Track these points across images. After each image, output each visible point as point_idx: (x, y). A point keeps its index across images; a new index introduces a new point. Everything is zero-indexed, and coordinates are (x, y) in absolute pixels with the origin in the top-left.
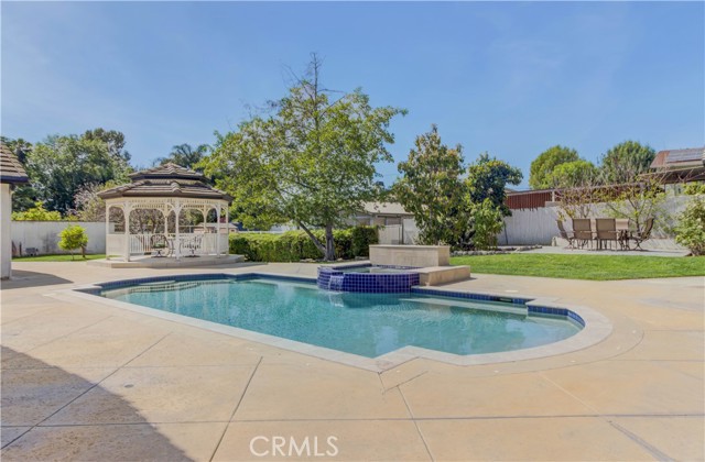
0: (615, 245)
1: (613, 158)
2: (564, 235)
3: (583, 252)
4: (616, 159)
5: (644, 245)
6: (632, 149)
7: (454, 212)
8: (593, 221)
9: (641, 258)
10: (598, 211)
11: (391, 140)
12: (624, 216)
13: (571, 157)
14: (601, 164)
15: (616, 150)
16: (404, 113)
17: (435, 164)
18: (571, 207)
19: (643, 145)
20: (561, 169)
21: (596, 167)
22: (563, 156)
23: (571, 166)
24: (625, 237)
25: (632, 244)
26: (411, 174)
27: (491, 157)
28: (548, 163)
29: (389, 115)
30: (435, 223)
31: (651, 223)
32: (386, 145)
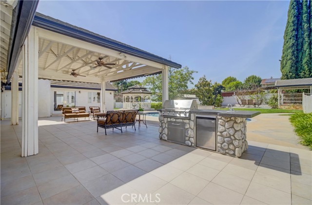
0: (252, 106)
1: (248, 80)
2: (239, 104)
3: (244, 108)
4: (249, 81)
5: (260, 106)
6: (254, 78)
7: (209, 98)
8: (247, 100)
9: (259, 109)
10: (247, 98)
11: (193, 79)
12: (254, 99)
13: (235, 80)
14: (244, 82)
15: (249, 78)
16: (197, 72)
17: (204, 85)
18: (240, 96)
19: (257, 76)
20: (231, 84)
21: (243, 83)
22: (232, 80)
23: (235, 83)
24: (255, 104)
25: (257, 106)
26: (198, 88)
27: (218, 83)
28: (227, 82)
29: (192, 72)
30: (205, 100)
31: (262, 101)
32: (192, 80)
